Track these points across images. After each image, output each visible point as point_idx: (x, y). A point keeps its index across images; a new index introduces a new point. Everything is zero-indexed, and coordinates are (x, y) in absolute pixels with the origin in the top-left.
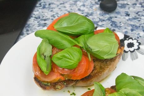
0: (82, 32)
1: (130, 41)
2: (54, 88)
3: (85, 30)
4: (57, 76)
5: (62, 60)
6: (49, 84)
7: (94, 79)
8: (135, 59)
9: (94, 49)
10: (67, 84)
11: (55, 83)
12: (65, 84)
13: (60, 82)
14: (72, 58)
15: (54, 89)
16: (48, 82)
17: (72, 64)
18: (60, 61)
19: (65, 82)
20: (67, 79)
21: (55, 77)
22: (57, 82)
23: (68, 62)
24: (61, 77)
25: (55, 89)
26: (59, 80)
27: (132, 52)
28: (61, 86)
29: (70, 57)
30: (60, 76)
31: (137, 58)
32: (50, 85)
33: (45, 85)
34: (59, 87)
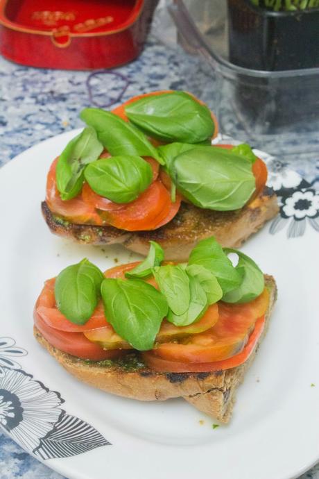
0: (177, 135)
1: (308, 196)
2: (76, 237)
3: (186, 133)
4: (89, 211)
5: (102, 176)
6: (67, 224)
7: (170, 243)
8: (294, 236)
9: (187, 179)
10: (103, 235)
11: (80, 225)
12: (101, 233)
13: (92, 227)
14: (123, 178)
15: (75, 239)
16: (65, 219)
17: (120, 190)
18: (98, 178)
19: (100, 230)
20: (104, 222)
21: (82, 213)
22: (85, 226)
23: (113, 183)
24: (95, 215)
25: (78, 239)
26: (89, 221)
27: (296, 219)
28: (91, 236)
29: (118, 175)
30: (94, 213)
31: (301, 234)
32: (69, 226)
33: (58, 223)
34: (87, 237)
